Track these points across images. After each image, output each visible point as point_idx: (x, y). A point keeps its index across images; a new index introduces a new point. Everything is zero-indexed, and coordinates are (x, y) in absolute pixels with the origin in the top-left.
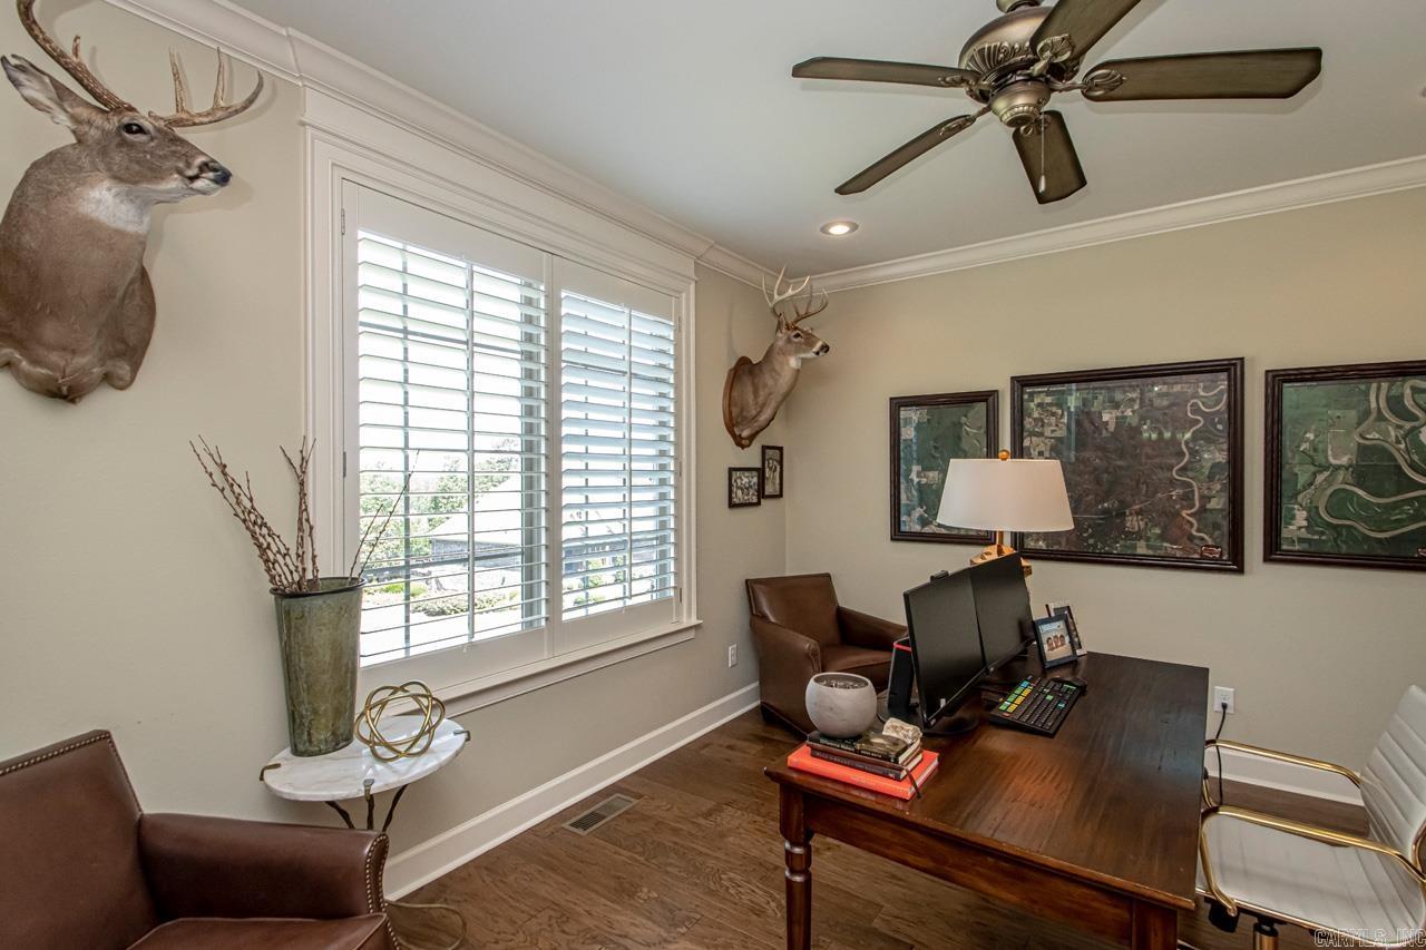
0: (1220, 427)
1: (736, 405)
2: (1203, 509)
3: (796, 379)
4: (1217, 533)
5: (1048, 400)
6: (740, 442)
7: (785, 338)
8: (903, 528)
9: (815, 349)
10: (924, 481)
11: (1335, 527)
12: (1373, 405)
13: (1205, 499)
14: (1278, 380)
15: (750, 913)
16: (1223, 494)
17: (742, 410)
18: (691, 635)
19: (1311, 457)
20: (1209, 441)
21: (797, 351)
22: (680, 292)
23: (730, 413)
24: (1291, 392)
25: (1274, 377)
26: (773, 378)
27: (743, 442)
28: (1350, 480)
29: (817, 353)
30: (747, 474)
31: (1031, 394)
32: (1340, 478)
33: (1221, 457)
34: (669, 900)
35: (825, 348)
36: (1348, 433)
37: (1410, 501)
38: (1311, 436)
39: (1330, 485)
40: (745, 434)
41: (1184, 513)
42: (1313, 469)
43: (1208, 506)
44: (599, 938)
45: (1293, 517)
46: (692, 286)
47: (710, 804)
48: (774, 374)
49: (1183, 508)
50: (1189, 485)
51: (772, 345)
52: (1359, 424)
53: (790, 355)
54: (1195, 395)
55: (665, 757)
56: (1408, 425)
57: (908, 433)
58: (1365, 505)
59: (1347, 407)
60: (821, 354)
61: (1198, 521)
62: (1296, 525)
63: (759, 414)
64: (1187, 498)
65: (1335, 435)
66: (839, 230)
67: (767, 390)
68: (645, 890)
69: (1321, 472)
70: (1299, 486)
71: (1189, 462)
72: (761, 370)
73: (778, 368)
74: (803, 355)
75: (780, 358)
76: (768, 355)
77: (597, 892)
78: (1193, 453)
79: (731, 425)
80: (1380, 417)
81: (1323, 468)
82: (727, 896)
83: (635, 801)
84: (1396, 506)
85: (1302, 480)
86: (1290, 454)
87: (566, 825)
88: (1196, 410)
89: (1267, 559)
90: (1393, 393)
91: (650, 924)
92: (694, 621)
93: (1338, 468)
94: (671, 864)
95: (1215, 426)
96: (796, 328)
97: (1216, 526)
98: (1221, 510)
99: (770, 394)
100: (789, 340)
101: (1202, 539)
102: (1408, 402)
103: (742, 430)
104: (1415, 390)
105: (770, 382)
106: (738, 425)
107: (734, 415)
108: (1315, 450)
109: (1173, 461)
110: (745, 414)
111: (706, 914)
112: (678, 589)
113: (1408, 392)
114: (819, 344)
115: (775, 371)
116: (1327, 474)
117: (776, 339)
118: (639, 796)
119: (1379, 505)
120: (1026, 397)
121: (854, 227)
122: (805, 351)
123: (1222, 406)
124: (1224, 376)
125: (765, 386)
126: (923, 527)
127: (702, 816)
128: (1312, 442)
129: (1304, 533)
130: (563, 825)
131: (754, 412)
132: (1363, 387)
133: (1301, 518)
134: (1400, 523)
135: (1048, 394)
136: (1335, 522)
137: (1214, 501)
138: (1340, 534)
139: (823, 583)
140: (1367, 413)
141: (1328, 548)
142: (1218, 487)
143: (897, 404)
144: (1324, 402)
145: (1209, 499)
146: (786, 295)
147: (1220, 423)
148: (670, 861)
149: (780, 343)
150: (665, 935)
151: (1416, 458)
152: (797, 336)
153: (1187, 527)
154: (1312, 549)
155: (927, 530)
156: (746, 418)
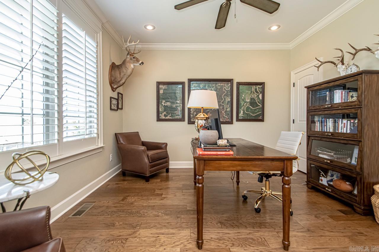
0: (229, 93)
1: (113, 77)
2: (226, 111)
3: (132, 71)
4: (228, 116)
5: (196, 85)
6: (113, 90)
7: (130, 58)
8: (160, 118)
9: (140, 63)
10: (166, 105)
11: (247, 114)
12: (253, 90)
13: (226, 109)
14: (239, 84)
15: (155, 217)
16: (230, 108)
17: (115, 79)
18: (101, 150)
19: (243, 100)
20: (227, 96)
21: (134, 63)
22: (98, 33)
23: (111, 79)
24: (241, 87)
25: (238, 83)
26: (126, 69)
27: (114, 90)
28: (249, 105)
29: (140, 64)
30: (114, 100)
31: (193, 83)
32: (248, 104)
33: (229, 100)
34: (127, 223)
35: (142, 63)
36: (249, 95)
37: (257, 109)
38: (243, 96)
39: (246, 106)
40: (115, 87)
41: (223, 112)
42: (244, 102)
43: (227, 110)
44: (111, 240)
45: (241, 112)
46: (101, 33)
47: (122, 198)
48: (126, 68)
49: (223, 111)
50: (224, 106)
51: (125, 60)
52: (251, 94)
53: (131, 63)
54: (225, 86)
55: (95, 190)
56: (258, 94)
57: (161, 92)
58: (252, 109)
59: (249, 90)
60: (141, 64)
61: (225, 113)
62: (241, 114)
63: (120, 81)
64: (223, 108)
65: (247, 96)
66: (150, 28)
67: (124, 74)
68: (117, 223)
69: (245, 103)
70: (242, 106)
71: (224, 101)
72: (121, 67)
73: (127, 66)
74: (135, 64)
75: (128, 64)
76: (124, 62)
77: (99, 229)
78: (225, 99)
79: (111, 83)
80: (254, 93)
81: (245, 102)
82: (145, 216)
83: (94, 204)
84: (256, 109)
85: (242, 104)
86: (240, 99)
87: (70, 216)
88: (225, 90)
89: (237, 121)
90: (256, 88)
91: (127, 230)
92: (102, 145)
93: (248, 102)
94: (121, 215)
95: (228, 93)
96: (133, 56)
97: (228, 114)
98: (229, 111)
99: (125, 75)
100: (131, 59)
101: (226, 117)
102: (258, 90)
103: (114, 85)
104: (259, 88)
105: (125, 71)
106: (114, 83)
107: (112, 80)
108: (244, 99)
109: (221, 100)
110: (116, 80)
111: (142, 222)
112: (98, 134)
113: (258, 88)
114: (141, 62)
115: (126, 67)
116: (246, 103)
117: (127, 58)
118: (95, 202)
119: (253, 109)
120: (191, 84)
121: (154, 28)
122: (136, 63)
123: (229, 89)
124: (229, 82)
125: (123, 72)
126: (165, 117)
127: (121, 201)
128: (244, 97)
129: (242, 115)
130: (69, 217)
131: (119, 80)
132: (251, 87)
133: (242, 113)
134: (256, 113)
135: (196, 83)
136: (247, 113)
137: (228, 109)
138: (248, 115)
139: (137, 135)
140: (252, 92)
141: (246, 118)
142: (229, 106)
143: (159, 83)
144: (245, 89)
145: (227, 108)
146: (131, 44)
147: (229, 92)
148: (120, 214)
149: (128, 59)
150: (134, 231)
151: (259, 100)
152: (134, 58)
153: (223, 115)
154: (244, 118)
155: (166, 118)
156: (116, 81)
